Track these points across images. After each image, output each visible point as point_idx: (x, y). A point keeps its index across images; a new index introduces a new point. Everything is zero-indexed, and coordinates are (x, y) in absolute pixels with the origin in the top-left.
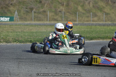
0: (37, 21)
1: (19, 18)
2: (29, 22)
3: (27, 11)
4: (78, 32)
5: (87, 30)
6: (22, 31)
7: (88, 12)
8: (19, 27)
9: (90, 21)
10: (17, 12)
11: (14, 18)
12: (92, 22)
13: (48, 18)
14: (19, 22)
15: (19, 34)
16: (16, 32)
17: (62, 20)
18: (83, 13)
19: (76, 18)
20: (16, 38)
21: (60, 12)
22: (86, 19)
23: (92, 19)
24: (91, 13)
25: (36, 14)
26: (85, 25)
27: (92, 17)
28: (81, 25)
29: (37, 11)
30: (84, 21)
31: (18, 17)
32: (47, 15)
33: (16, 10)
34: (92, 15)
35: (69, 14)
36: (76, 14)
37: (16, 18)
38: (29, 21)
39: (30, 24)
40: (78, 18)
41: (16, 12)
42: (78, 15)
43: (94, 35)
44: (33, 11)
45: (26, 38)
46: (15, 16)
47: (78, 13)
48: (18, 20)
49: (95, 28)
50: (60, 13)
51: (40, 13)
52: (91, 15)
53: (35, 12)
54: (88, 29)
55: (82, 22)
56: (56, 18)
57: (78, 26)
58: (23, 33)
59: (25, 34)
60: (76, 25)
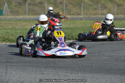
0: (32, 15)
1: (10, 12)
2: (21, 17)
3: (19, 3)
4: (82, 28)
6: (13, 27)
7: (96, 3)
8: (10, 22)
9: (98, 14)
10: (7, 3)
11: (4, 12)
12: (100, 16)
13: (46, 11)
14: (9, 17)
15: (9, 31)
16: (6, 29)
18: (90, 5)
19: (81, 10)
20: (5, 37)
21: (61, 3)
22: (93, 12)
23: (100, 12)
24: (100, 5)
25: (31, 7)
26: (92, 19)
27: (101, 10)
28: (86, 19)
29: (32, 3)
30: (91, 14)
31: (8, 10)
32: (45, 8)
33: (6, 2)
34: (101, 7)
35: (72, 6)
36: (80, 5)
37: (6, 12)
38: (22, 14)
39: (23, 19)
40: (84, 11)
42: (83, 7)
44: (27, 3)
46: (4, 9)
47: (83, 5)
48: (9, 14)
50: (61, 5)
51: (36, 5)
53: (29, 4)
55: (87, 16)
56: (55, 10)
57: (83, 21)
58: (14, 30)
59: (16, 31)
60: (81, 19)
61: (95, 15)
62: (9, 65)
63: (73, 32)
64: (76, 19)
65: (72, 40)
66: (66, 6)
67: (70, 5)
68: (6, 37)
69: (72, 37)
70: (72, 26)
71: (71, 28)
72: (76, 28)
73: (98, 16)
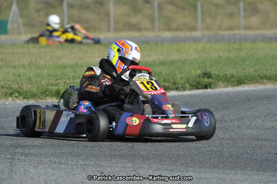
1: (24, 24)
3: (47, 3)
4: (200, 61)
5: (226, 54)
6: (31, 62)
8: (25, 50)
9: (239, 28)
10: (18, 5)
11: (9, 26)
12: (243, 32)
13: (112, 22)
15: (22, 71)
16: (15, 67)
17: (154, 27)
18: (217, 6)
19: (196, 19)
20: (13, 86)
21: (147, 2)
22: (227, 22)
24: (241, 5)
25: (75, 12)
26: (223, 39)
27: (246, 17)
28: (209, 40)
29: (78, 2)
30: (220, 28)
31: (20, 20)
32: (108, 15)
34: (245, 10)
35: (175, 9)
36: (195, 7)
37: (15, 25)
40: (203, 21)
41: (14, 7)
42: (202, 12)
43: (247, 69)
44: (65, 3)
45: (43, 83)
46: (11, 18)
47: (202, 6)
48: (22, 29)
49: (252, 49)
50: (147, 6)
51: (87, 7)
52: (239, 9)
53: (71, 6)
54: (230, 52)
55: (212, 33)
56: (134, 20)
57: (201, 45)
58: (33, 69)
59: (39, 71)
60: (196, 40)
61: (231, 29)
62: (22, 154)
63: (177, 72)
64: (185, 40)
65: (173, 90)
66: (160, 8)
67: (170, 7)
68: (15, 86)
69: (174, 84)
70: (174, 57)
71: (173, 63)
72: (184, 63)
73: (237, 32)
